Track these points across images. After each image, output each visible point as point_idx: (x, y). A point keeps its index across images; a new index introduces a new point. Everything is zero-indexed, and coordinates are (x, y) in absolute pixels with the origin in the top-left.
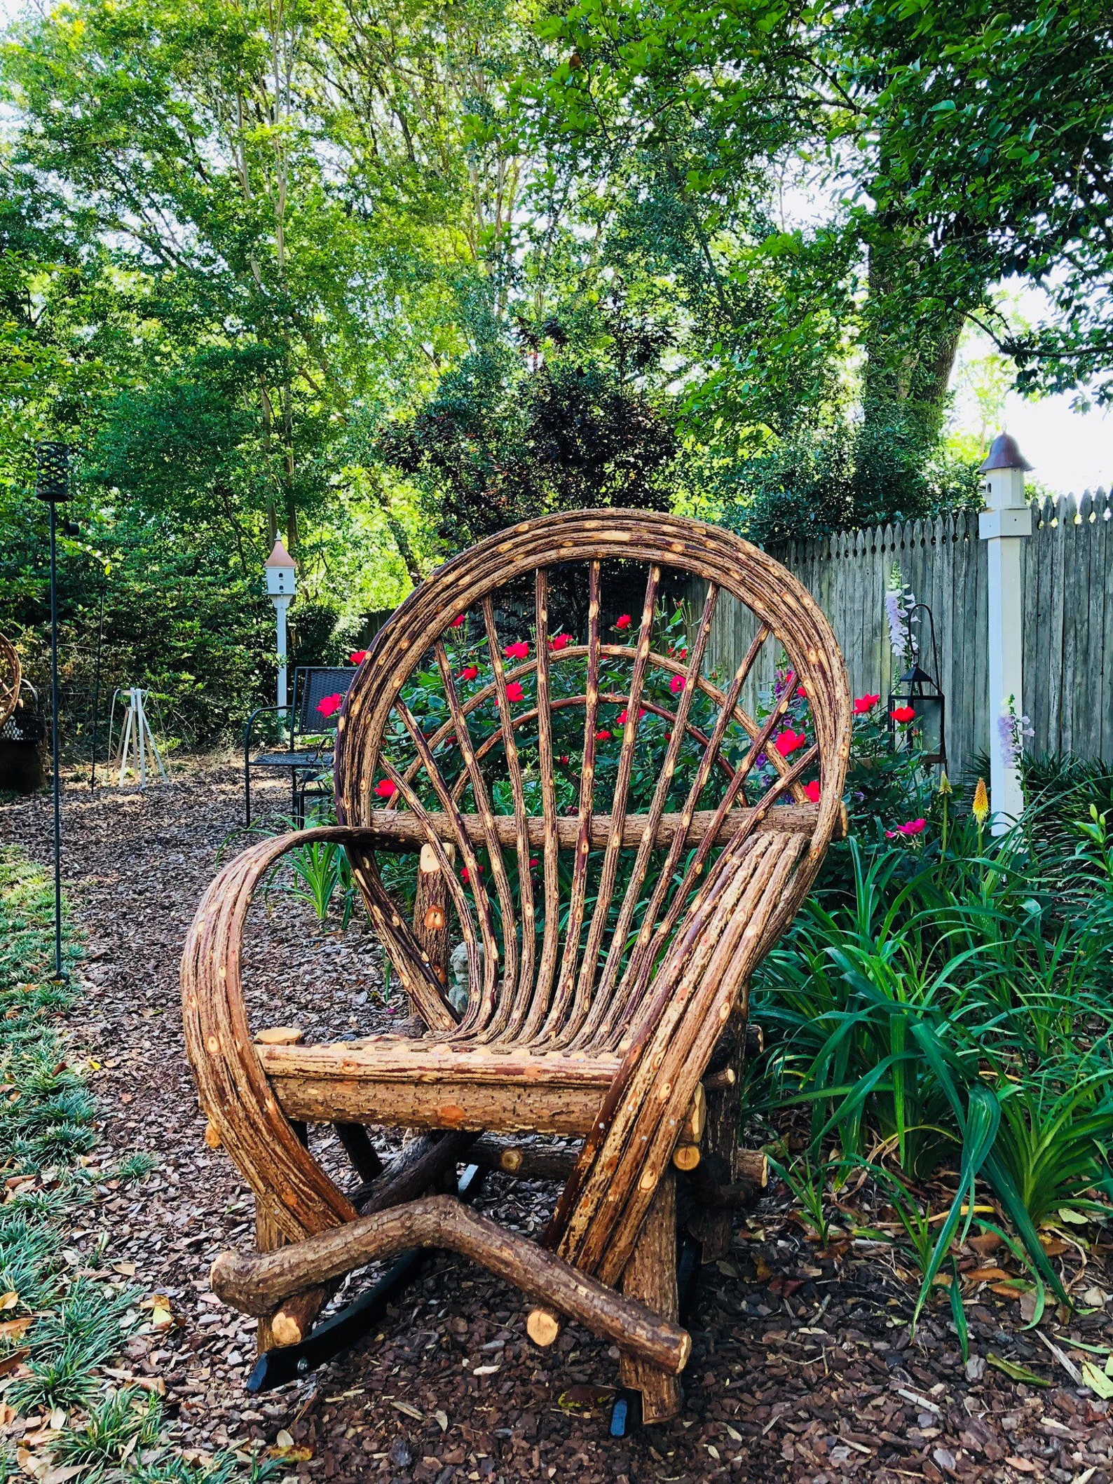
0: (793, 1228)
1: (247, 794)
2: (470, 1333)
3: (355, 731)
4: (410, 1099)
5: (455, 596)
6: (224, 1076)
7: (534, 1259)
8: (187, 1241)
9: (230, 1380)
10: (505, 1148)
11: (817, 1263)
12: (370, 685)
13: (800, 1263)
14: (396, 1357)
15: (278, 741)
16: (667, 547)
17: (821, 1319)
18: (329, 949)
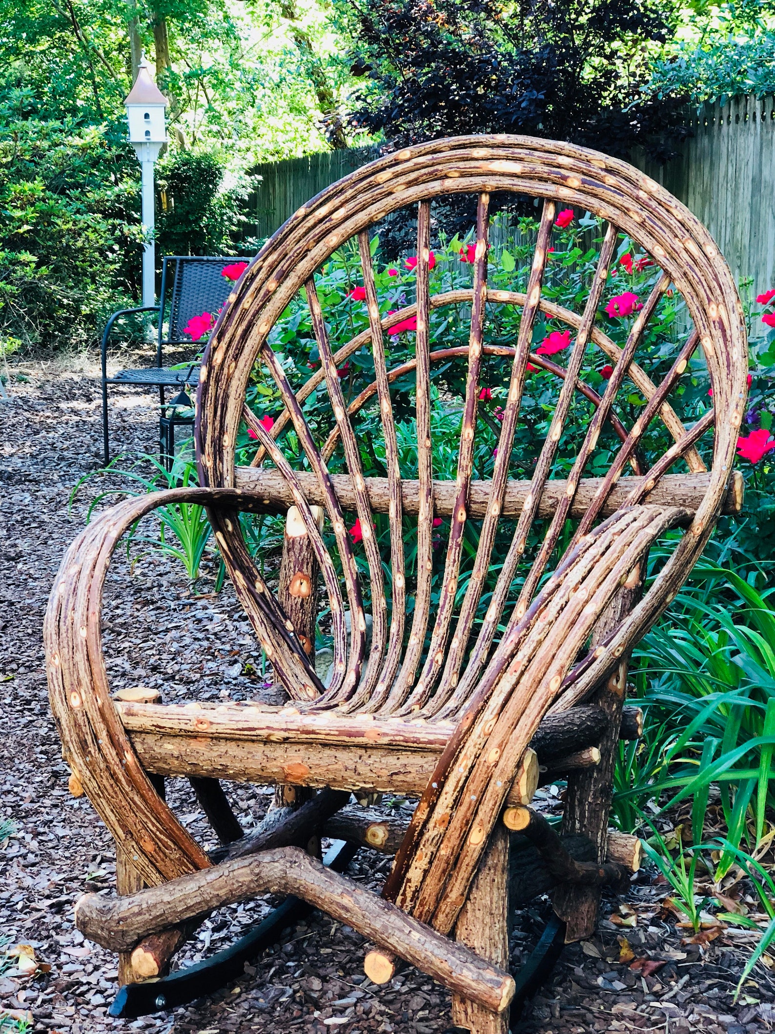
0: (668, 916)
1: (105, 416)
2: (324, 992)
3: (217, 381)
4: (259, 756)
5: (328, 231)
6: (86, 729)
7: (372, 906)
8: (49, 902)
9: (93, 1017)
10: (369, 824)
11: (683, 947)
12: (235, 330)
13: (667, 947)
14: (251, 1007)
15: (143, 340)
16: (562, 181)
17: (675, 996)
18: (200, 614)
